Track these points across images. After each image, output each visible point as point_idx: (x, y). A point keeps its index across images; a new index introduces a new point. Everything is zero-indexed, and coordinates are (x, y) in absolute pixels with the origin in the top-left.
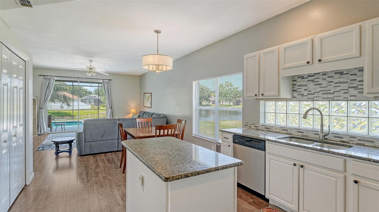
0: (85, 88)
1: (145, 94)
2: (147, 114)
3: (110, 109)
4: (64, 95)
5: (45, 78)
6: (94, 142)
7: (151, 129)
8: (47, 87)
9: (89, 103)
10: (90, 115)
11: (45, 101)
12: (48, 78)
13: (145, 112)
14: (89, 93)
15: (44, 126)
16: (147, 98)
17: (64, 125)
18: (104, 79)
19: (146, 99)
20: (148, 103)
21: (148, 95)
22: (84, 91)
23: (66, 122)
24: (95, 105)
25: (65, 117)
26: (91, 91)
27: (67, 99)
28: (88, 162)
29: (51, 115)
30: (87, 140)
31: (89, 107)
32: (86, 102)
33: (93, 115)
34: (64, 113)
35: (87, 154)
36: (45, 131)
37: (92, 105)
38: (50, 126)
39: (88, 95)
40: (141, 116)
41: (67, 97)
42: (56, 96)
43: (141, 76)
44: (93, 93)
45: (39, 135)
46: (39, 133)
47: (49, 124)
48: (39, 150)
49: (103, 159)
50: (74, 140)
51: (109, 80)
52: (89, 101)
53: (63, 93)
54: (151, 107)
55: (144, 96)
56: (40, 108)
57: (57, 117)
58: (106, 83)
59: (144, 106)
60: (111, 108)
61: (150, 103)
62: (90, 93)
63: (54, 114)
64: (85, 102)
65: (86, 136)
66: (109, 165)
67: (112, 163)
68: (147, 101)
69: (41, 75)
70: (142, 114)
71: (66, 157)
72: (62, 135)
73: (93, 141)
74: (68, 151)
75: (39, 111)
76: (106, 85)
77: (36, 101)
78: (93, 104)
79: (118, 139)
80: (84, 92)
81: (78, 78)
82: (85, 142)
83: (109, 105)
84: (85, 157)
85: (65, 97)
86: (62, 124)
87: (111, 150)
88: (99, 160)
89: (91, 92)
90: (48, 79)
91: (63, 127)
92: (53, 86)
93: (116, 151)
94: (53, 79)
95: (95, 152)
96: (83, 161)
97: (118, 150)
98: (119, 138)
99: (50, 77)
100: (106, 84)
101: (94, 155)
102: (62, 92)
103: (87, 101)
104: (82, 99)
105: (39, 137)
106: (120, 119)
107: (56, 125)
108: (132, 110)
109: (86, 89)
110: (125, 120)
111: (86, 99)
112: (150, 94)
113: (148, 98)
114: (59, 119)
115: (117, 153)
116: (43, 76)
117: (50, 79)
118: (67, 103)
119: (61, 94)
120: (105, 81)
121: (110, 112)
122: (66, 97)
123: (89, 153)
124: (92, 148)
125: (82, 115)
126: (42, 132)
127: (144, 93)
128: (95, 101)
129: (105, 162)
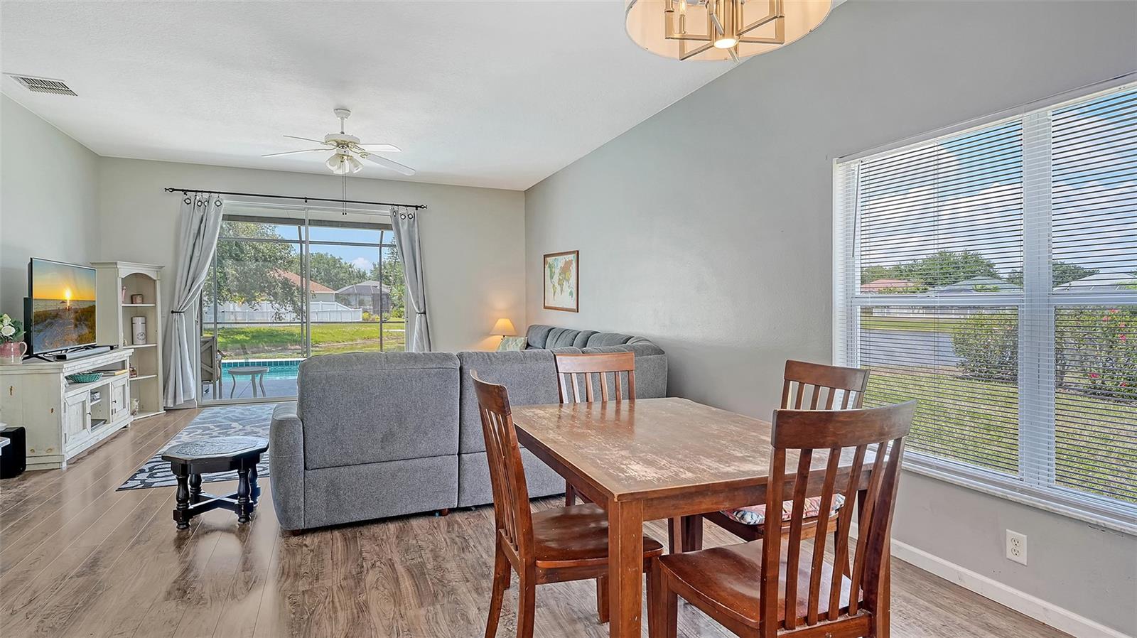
0: (346, 263)
1: (549, 260)
2: (564, 335)
3: (418, 316)
4: (286, 279)
5: (188, 201)
6: (347, 468)
7: (632, 409)
8: (196, 232)
9: (358, 307)
10: (359, 341)
11: (189, 283)
12: (198, 198)
13: (551, 330)
14: (357, 277)
15: (188, 378)
16: (557, 271)
17: (262, 372)
18: (398, 205)
19: (552, 277)
20: (562, 291)
21: (561, 261)
22: (344, 270)
23: (270, 364)
24: (374, 312)
25: (290, 347)
26: (362, 270)
27: (292, 294)
28: (317, 579)
29: (213, 338)
30: (316, 459)
31: (359, 316)
32: (349, 302)
33: (369, 342)
34: (288, 334)
35: (314, 524)
36: (190, 396)
37: (365, 311)
38: (209, 375)
39: (356, 283)
40: (534, 342)
41: (294, 286)
42: (262, 283)
43: (528, 192)
44: (368, 275)
45: (168, 410)
46: (171, 405)
47: (209, 369)
48: (131, 484)
49: (392, 565)
50: (265, 450)
51: (417, 207)
52: (358, 299)
53: (283, 275)
54: (575, 307)
55: (547, 267)
56: (173, 312)
57: (267, 346)
58: (403, 217)
59: (545, 307)
60: (425, 313)
61: (571, 294)
62: (362, 276)
63: (259, 336)
64: (347, 303)
65: (309, 438)
66: (422, 612)
67: (436, 596)
68: (556, 285)
69: (174, 190)
70: (539, 335)
71: (228, 530)
72: (247, 413)
73: (344, 461)
74: (236, 502)
75: (169, 323)
76: (406, 227)
77: (158, 283)
78: (370, 309)
79: (459, 454)
80: (344, 274)
81: (306, 198)
82: (305, 468)
83: (417, 303)
84: (308, 540)
85: (286, 284)
86: (255, 371)
87: (427, 508)
88: (373, 565)
89: (364, 273)
90: (199, 204)
91: (257, 379)
92: (216, 228)
93: (452, 510)
94: (218, 203)
95: (356, 517)
96: (292, 574)
97: (463, 505)
98: (463, 446)
99: (206, 196)
100: (403, 224)
101: (349, 532)
102: (281, 272)
103: (353, 301)
104: (336, 292)
105: (171, 417)
106: (470, 355)
107: (232, 373)
108: (498, 323)
109: (350, 265)
110: (494, 359)
111: (349, 295)
112: (572, 257)
113: (565, 270)
114: (271, 352)
115: (457, 522)
116: (183, 190)
117: (206, 203)
118: (294, 303)
119: (276, 275)
120: (402, 210)
121: (421, 329)
122: (290, 287)
123: (325, 520)
124: (337, 496)
125: (337, 340)
126: (181, 400)
127: (545, 256)
128: (373, 300)
129: (403, 586)
